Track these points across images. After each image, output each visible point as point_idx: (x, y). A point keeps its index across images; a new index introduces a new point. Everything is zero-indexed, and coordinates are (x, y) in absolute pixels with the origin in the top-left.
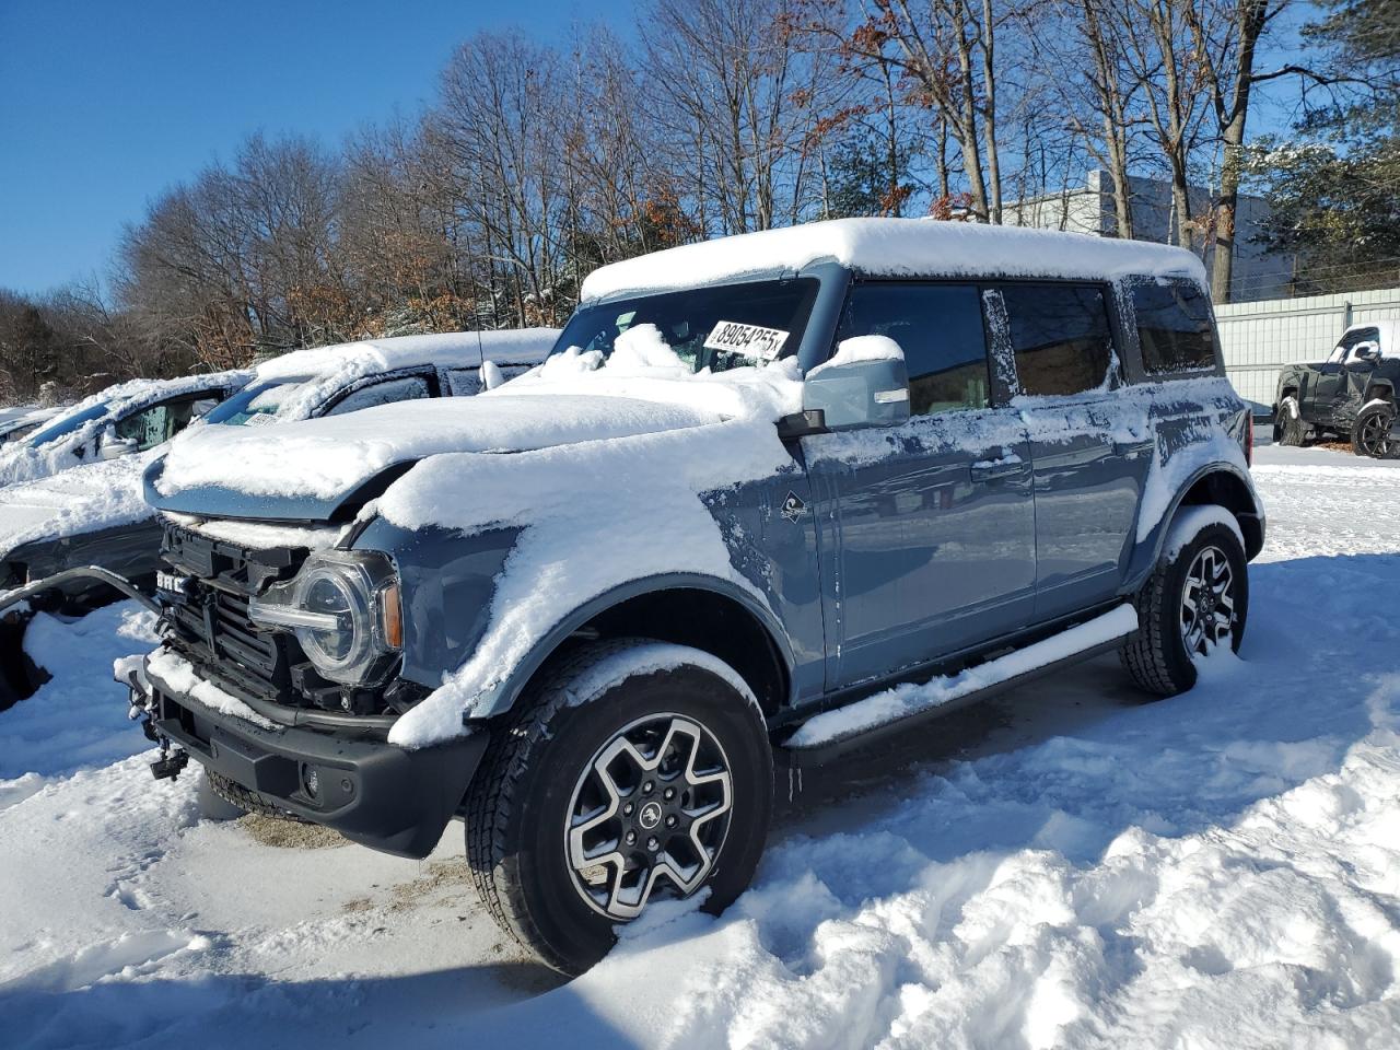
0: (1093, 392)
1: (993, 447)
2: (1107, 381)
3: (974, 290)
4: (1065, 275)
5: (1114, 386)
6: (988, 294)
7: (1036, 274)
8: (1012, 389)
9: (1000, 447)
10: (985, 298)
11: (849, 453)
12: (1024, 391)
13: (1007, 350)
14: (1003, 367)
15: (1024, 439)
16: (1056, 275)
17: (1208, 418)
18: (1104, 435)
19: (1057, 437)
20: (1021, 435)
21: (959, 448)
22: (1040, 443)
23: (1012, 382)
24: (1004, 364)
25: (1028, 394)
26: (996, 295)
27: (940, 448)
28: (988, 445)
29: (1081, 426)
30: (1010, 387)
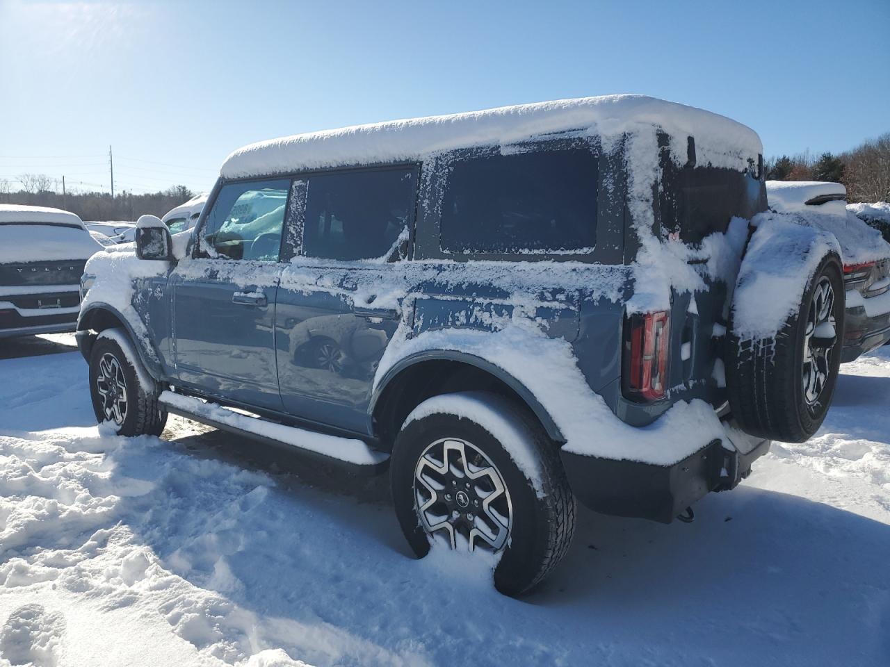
0: (370, 261)
1: (253, 285)
2: (389, 254)
3: (288, 182)
4: (363, 162)
5: (394, 258)
6: (297, 183)
7: (334, 165)
8: (295, 251)
9: (256, 287)
10: (293, 187)
11: (184, 273)
12: (305, 253)
13: (299, 223)
14: (292, 235)
15: (276, 285)
16: (354, 163)
17: (510, 309)
18: (344, 296)
19: (299, 288)
20: (274, 282)
21: (233, 281)
22: (286, 290)
23: (297, 245)
24: (294, 232)
25: (308, 256)
26: (303, 184)
27: (224, 279)
28: (250, 283)
29: (328, 285)
30: (294, 249)
